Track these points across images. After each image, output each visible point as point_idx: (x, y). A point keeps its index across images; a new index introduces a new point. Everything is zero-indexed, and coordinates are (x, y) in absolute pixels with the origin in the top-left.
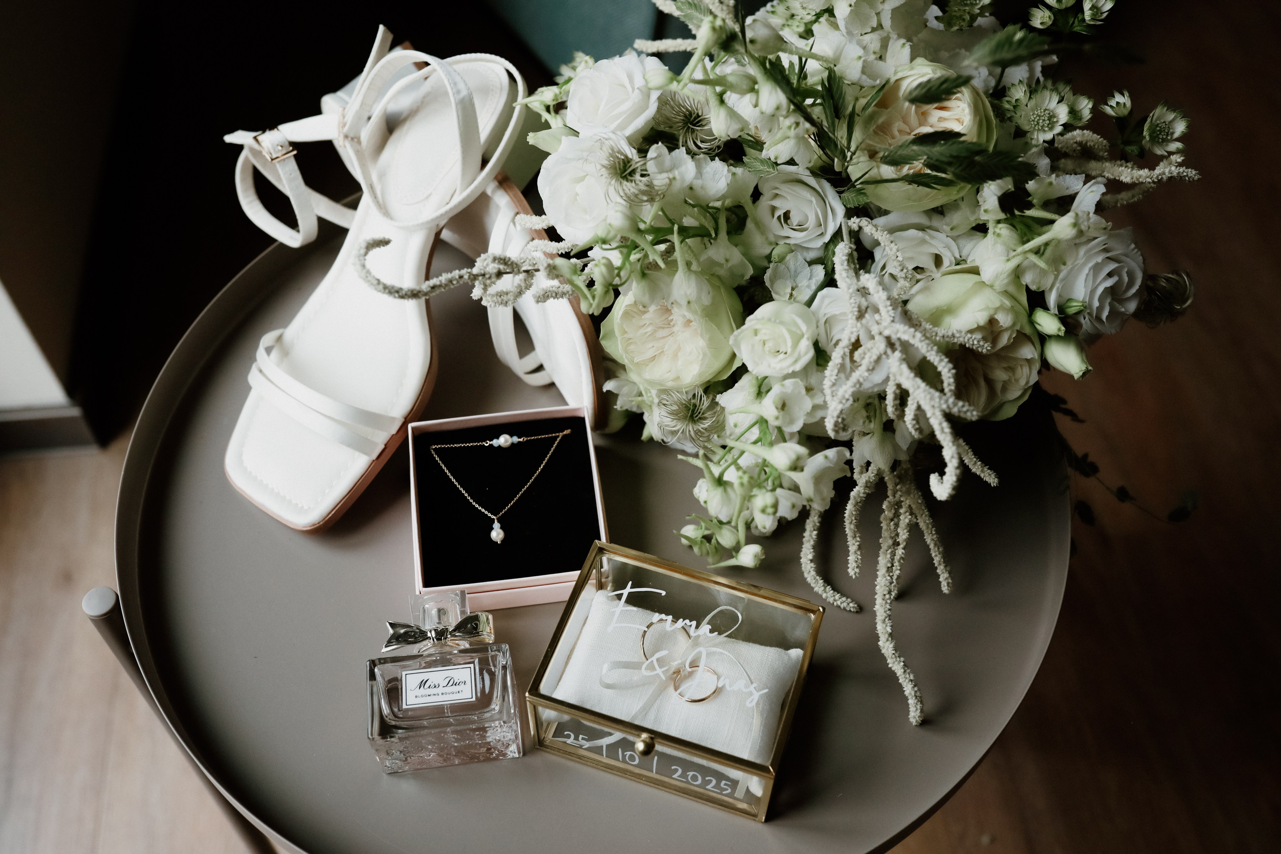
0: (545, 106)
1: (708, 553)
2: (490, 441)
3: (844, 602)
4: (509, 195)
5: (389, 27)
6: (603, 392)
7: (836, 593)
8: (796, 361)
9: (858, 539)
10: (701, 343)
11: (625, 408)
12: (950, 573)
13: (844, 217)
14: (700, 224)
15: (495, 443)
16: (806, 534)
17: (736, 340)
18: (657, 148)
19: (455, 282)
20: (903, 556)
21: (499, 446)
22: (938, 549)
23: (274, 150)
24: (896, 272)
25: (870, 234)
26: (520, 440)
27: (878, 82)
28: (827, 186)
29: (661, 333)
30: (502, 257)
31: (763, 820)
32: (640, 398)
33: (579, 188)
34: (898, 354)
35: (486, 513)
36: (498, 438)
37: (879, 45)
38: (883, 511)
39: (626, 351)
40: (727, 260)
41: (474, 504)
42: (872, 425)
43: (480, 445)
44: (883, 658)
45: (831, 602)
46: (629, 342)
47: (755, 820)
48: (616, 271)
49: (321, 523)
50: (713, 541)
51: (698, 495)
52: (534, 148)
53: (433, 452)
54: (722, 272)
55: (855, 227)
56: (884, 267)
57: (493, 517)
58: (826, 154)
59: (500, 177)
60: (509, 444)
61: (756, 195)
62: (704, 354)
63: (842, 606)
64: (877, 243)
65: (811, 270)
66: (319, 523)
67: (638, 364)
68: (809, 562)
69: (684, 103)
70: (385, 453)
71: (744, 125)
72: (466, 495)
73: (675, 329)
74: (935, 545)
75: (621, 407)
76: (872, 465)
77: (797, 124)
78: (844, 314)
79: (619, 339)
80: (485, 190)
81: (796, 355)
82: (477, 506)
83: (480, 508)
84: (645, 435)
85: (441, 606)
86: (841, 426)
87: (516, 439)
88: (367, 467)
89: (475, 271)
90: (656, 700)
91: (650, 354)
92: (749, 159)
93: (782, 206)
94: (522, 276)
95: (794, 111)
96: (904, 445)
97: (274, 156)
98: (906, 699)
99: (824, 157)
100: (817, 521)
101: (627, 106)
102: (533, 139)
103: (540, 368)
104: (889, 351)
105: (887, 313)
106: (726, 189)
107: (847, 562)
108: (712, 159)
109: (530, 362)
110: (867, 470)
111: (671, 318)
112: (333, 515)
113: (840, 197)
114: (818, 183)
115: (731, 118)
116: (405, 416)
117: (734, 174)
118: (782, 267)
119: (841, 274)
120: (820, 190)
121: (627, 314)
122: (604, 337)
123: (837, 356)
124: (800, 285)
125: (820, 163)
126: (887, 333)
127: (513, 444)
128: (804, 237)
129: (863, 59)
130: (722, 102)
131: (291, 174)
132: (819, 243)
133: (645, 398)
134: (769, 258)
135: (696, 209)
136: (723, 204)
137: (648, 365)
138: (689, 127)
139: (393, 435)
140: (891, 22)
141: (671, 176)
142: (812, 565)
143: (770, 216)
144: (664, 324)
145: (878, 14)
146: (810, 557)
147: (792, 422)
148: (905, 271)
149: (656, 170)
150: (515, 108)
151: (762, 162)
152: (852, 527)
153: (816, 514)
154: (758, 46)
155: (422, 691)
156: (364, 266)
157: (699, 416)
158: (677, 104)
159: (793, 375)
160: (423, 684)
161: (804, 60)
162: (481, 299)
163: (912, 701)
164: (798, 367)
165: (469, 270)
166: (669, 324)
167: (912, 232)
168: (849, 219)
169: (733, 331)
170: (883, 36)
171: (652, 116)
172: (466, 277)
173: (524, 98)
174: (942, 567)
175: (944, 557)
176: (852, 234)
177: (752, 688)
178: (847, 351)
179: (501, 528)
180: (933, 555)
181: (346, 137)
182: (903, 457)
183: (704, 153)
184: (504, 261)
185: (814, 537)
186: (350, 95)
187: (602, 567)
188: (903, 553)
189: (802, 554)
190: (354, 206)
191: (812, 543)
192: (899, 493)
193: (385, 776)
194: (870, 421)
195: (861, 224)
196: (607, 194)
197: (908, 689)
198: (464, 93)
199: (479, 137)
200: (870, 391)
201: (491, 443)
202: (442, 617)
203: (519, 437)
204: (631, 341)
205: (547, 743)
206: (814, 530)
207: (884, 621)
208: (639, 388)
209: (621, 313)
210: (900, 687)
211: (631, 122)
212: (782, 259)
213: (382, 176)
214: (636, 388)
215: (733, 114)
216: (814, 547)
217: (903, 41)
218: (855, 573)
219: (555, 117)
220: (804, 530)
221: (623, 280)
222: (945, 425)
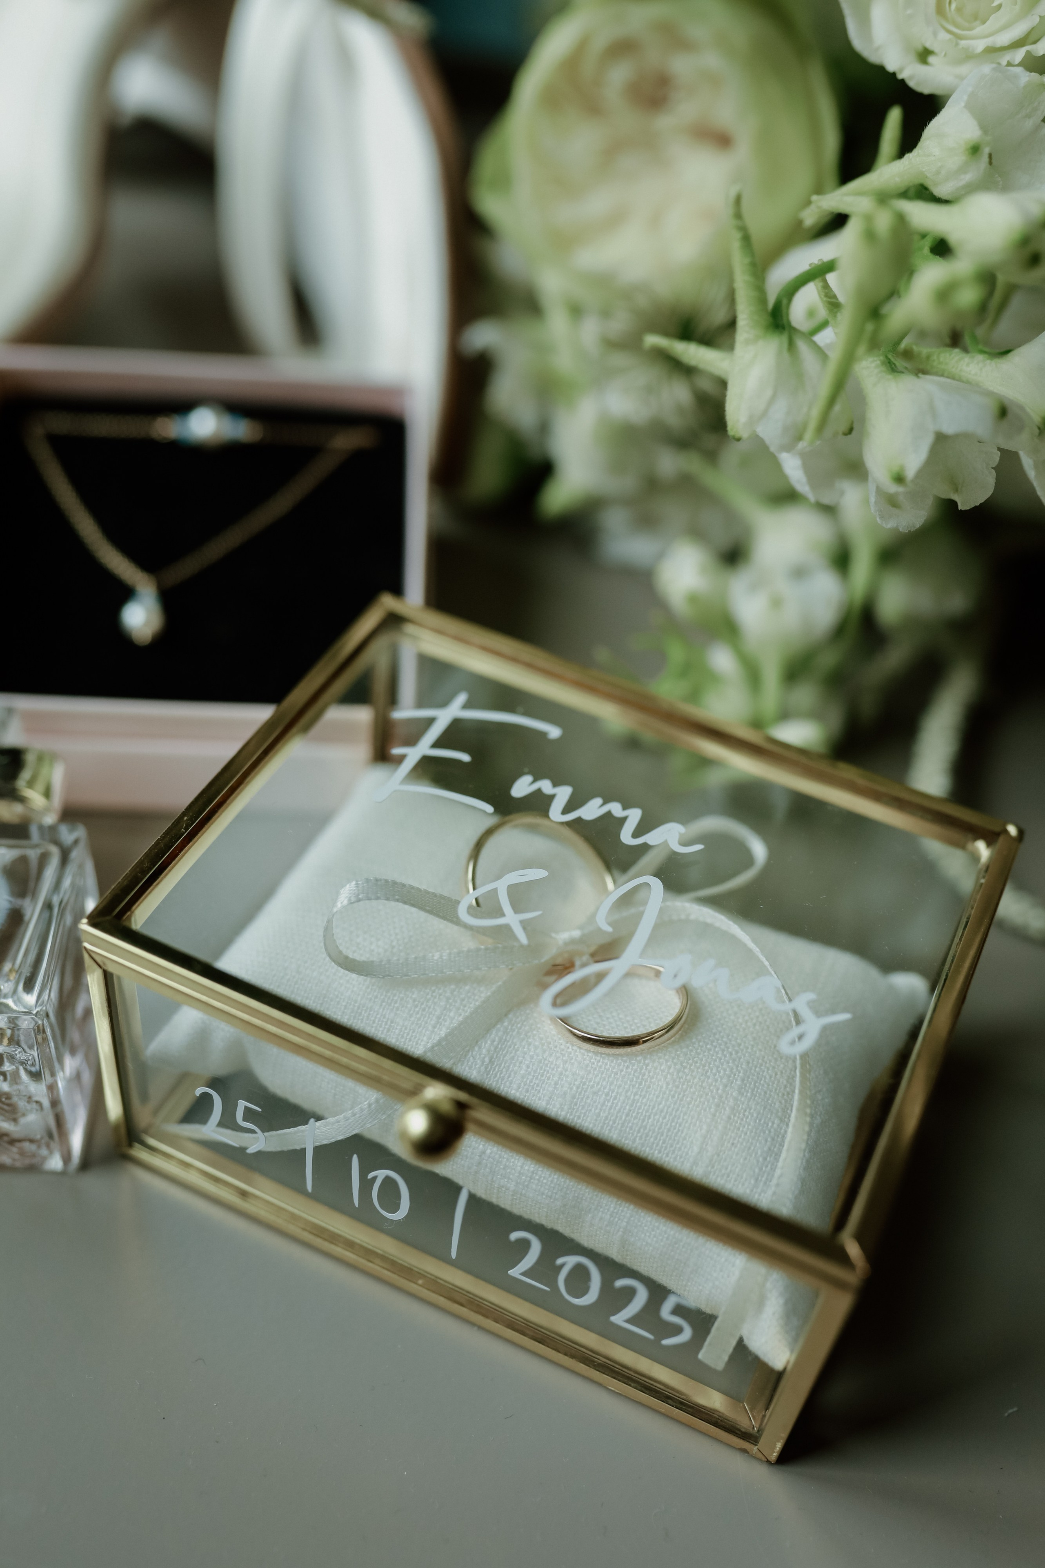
31: (774, 1456)
47: (744, 1451)
90: (488, 1030)
177: (801, 1003)
205: (153, 1137)
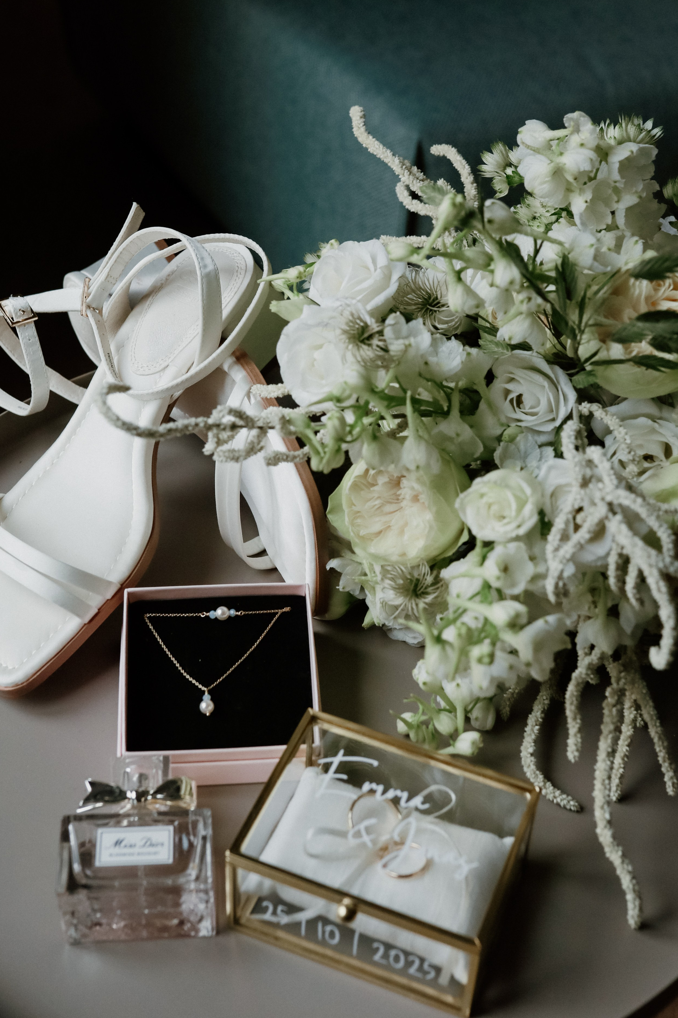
0: (288, 286)
1: (424, 740)
2: (207, 612)
3: (564, 799)
4: (245, 369)
5: (142, 205)
6: (326, 569)
7: (556, 790)
8: (519, 526)
9: (579, 721)
10: (429, 516)
11: (347, 590)
12: (675, 772)
13: (576, 402)
14: (434, 398)
15: (212, 614)
16: (528, 729)
17: (462, 503)
18: (395, 317)
19: (190, 428)
20: (627, 753)
21: (216, 618)
22: (663, 743)
23: (16, 314)
24: (624, 458)
25: (599, 419)
26: (237, 613)
27: (609, 269)
28: (560, 372)
29: (389, 508)
30: (238, 410)
31: (468, 1014)
32: (363, 578)
33: (317, 355)
34: (619, 517)
35: (197, 684)
36: (215, 610)
37: (614, 243)
38: (605, 697)
39: (353, 524)
40: (458, 435)
41: (185, 674)
42: (597, 610)
43: (196, 616)
44: (600, 848)
45: (551, 799)
46: (357, 514)
47: (458, 1014)
48: (348, 429)
49: (25, 684)
50: (431, 727)
51: (417, 676)
52: (276, 316)
53: (147, 621)
54: (452, 447)
55: (585, 412)
56: (614, 454)
57: (204, 688)
58: (561, 343)
59: (238, 354)
60: (226, 616)
61: (490, 377)
62: (431, 527)
63: (562, 804)
64: (609, 432)
65: (541, 454)
66: (22, 684)
67: (362, 538)
68: (529, 755)
69: (423, 286)
70: (97, 618)
71: (480, 304)
72: (178, 665)
73: (404, 504)
74: (660, 738)
75: (343, 588)
76: (596, 649)
77: (530, 299)
78: (568, 485)
79: (346, 513)
80: (222, 365)
81: (520, 520)
82: (188, 677)
83: (191, 679)
84: (367, 621)
85: (144, 771)
86: (562, 591)
87: (233, 612)
88: (78, 630)
89: (211, 421)
90: (361, 874)
91: (376, 528)
92: (485, 341)
93: (516, 389)
94: (255, 432)
95: (528, 287)
96: (628, 628)
97: (15, 321)
98: (623, 893)
99: (559, 347)
100: (540, 716)
101: (368, 283)
102: (274, 306)
103: (263, 553)
104: (610, 515)
105: (609, 482)
106: (460, 366)
107: (566, 745)
108: (449, 339)
109: (253, 546)
110: (590, 654)
111: (398, 493)
112: (38, 676)
113: (571, 380)
114: (552, 369)
115: (468, 294)
116: (121, 583)
117: (469, 354)
118: (512, 447)
119: (567, 446)
120: (552, 376)
121: (355, 486)
122: (331, 512)
123: (559, 524)
124: (529, 465)
125: (555, 351)
126: (609, 498)
127: (230, 617)
128: (536, 420)
129: (595, 247)
130: (459, 279)
131: (29, 340)
132: (550, 427)
133: (369, 577)
134: (499, 439)
135: (430, 383)
136: (457, 384)
137: (373, 540)
138: (428, 309)
139: (108, 600)
140: (625, 220)
141: (407, 342)
142: (533, 759)
143: (503, 398)
144: (391, 499)
145: (613, 213)
146: (531, 750)
147: (513, 585)
148: (632, 453)
149: (393, 336)
150: (259, 284)
151: (498, 344)
152: (573, 708)
153: (539, 709)
154: (495, 226)
155: (117, 850)
156: (104, 403)
157: (422, 590)
158: (417, 286)
159: (517, 538)
160: (118, 843)
161: (539, 242)
162: (212, 455)
163: (630, 897)
164: (522, 531)
165: (205, 419)
166: (397, 499)
167: (642, 420)
168: (580, 404)
169: (457, 495)
170: (618, 235)
171: (392, 294)
172: (202, 425)
173: (268, 275)
174: (666, 764)
175: (668, 753)
176: (583, 418)
177: (461, 861)
178: (570, 517)
179: (212, 699)
180: (658, 749)
181: (89, 307)
182: (629, 642)
183: (440, 333)
184: (239, 414)
185: (536, 732)
186: (93, 274)
187: (313, 742)
188: (627, 750)
189: (522, 748)
190: (85, 384)
191: (533, 737)
192: (623, 681)
193: (67, 947)
194: (596, 607)
195: (592, 409)
196: (344, 358)
197: (626, 882)
198: (210, 267)
199: (221, 312)
200: (593, 564)
201: (208, 614)
202: (143, 782)
203: (237, 611)
204: (358, 514)
205: (243, 921)
206: (536, 725)
207: (602, 808)
208: (363, 569)
209: (350, 484)
210: (617, 881)
211: (373, 298)
212: (512, 440)
213: (120, 347)
214: (360, 569)
215: (469, 291)
216: (535, 742)
217: (636, 238)
218: (574, 757)
219: (298, 295)
220: (526, 725)
221: (355, 437)
222: (662, 584)
